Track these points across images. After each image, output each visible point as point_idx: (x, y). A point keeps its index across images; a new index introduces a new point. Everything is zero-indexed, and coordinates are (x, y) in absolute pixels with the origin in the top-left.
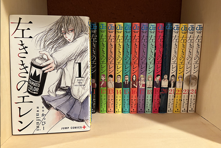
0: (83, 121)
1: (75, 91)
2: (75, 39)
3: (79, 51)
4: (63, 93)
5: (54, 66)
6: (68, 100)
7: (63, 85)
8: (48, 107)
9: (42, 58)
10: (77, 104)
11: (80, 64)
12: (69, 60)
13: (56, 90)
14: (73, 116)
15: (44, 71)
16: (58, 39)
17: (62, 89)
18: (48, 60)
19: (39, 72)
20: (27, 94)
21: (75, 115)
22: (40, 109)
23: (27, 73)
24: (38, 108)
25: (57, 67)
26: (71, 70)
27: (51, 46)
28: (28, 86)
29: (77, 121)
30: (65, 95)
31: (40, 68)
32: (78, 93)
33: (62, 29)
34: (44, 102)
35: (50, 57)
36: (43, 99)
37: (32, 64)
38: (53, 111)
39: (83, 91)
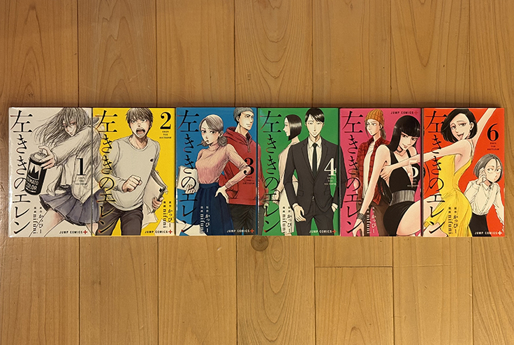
0: (84, 225)
1: (76, 191)
2: (77, 132)
3: (81, 146)
4: (63, 192)
5: (54, 162)
6: (68, 200)
7: (63, 183)
8: (47, 207)
9: (41, 154)
10: (78, 205)
11: (82, 160)
12: (70, 155)
13: (55, 189)
14: (73, 219)
15: (43, 168)
16: (58, 133)
17: (62, 188)
18: (48, 155)
19: (38, 169)
20: (25, 193)
21: (76, 217)
22: (38, 210)
23: (25, 169)
24: (35, 208)
25: (58, 163)
26: (72, 167)
27: (51, 141)
28: (26, 184)
29: (77, 224)
30: (65, 195)
31: (40, 164)
32: (79, 192)
33: (64, 122)
34: (42, 202)
35: (50, 153)
36: (41, 198)
37: (31, 160)
38: (51, 213)
39: (85, 191)
